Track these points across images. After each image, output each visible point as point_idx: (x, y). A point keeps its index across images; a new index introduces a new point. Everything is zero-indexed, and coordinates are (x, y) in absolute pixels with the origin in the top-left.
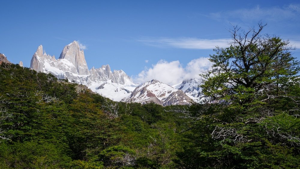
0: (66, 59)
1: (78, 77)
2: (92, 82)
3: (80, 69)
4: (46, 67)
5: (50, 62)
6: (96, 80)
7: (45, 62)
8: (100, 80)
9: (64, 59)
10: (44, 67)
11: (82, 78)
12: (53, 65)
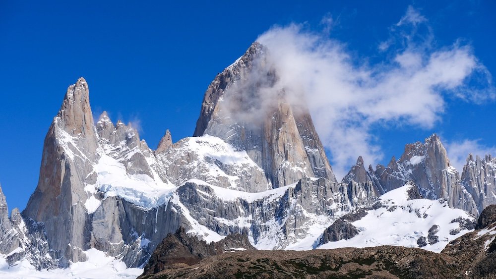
0: (214, 134)
1: (245, 204)
2: (312, 216)
3: (287, 174)
4: (101, 181)
5: (124, 154)
6: (334, 206)
7: (98, 157)
8: (355, 199)
9: (206, 138)
10: (92, 180)
11: (259, 203)
12: (138, 166)
